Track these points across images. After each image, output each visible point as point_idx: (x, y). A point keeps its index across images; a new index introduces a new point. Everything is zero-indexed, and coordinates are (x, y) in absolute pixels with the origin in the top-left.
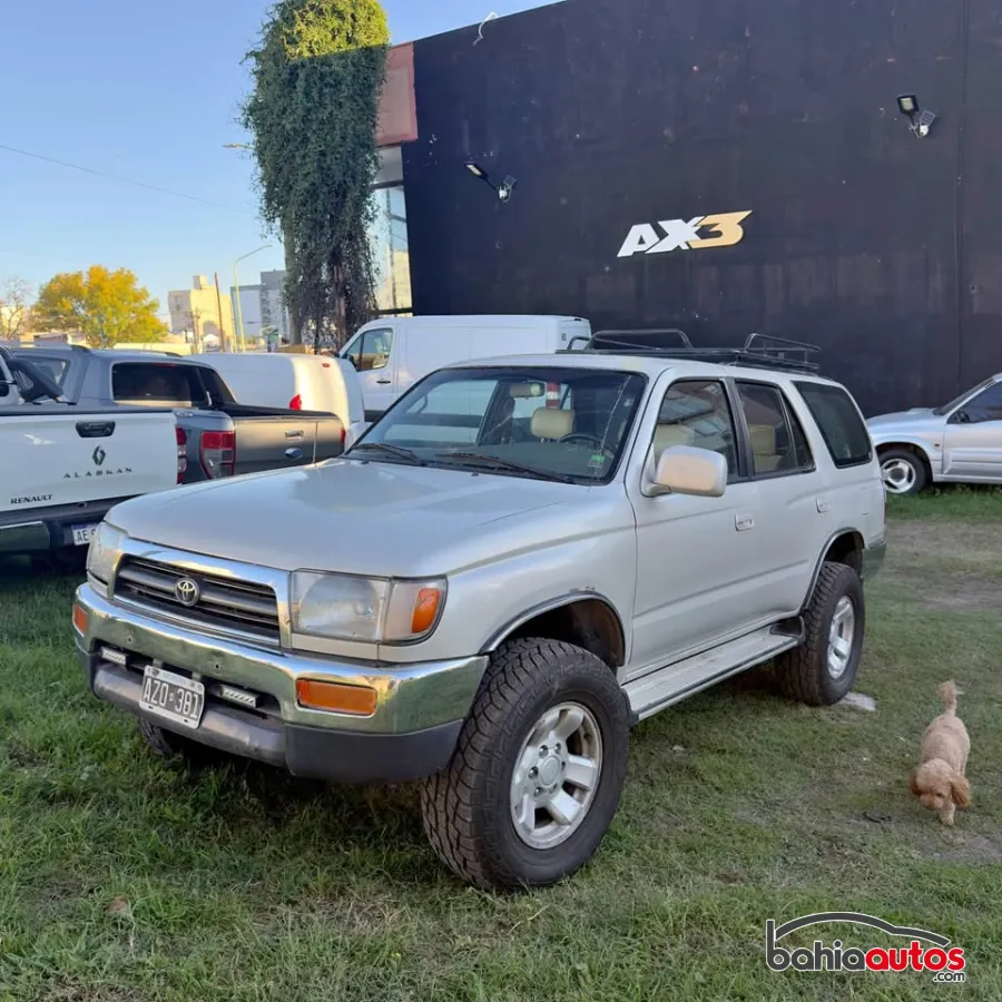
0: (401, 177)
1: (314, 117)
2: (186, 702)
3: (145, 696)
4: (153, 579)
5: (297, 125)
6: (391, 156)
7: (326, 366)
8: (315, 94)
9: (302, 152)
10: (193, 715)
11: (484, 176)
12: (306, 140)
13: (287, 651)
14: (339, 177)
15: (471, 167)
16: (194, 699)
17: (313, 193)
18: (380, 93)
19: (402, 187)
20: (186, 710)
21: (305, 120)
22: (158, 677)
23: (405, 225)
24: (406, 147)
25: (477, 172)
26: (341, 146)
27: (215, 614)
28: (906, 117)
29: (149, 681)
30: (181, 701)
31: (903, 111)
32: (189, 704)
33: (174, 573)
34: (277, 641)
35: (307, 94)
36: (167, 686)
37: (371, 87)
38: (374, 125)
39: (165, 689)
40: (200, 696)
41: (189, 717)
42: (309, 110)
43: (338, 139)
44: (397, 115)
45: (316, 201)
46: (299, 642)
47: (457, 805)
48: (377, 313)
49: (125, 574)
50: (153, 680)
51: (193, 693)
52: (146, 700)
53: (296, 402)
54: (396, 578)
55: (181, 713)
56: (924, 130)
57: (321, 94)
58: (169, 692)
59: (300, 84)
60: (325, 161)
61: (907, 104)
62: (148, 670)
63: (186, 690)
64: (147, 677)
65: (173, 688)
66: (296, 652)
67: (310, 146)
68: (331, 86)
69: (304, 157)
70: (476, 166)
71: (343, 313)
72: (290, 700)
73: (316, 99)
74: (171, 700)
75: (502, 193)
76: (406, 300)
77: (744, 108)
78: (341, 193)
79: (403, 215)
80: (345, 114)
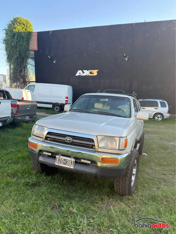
0: (34, 57)
1: (18, 43)
2: (69, 163)
3: (57, 162)
4: (57, 137)
5: (15, 45)
6: (32, 53)
7: (28, 92)
8: (19, 39)
9: (15, 50)
10: (72, 166)
11: (51, 58)
12: (16, 48)
13: (97, 152)
14: (23, 56)
15: (49, 57)
16: (72, 162)
17: (17, 58)
18: (31, 41)
19: (34, 59)
20: (70, 164)
21: (17, 44)
22: (60, 158)
23: (34, 67)
24: (35, 51)
25: (50, 58)
26: (24, 50)
27: (77, 145)
28: (124, 57)
29: (58, 159)
30: (68, 163)
31: (124, 56)
32: (70, 163)
33: (64, 136)
34: (94, 150)
35: (17, 39)
36: (63, 159)
37: (29, 39)
38: (29, 46)
39: (63, 160)
40: (73, 162)
41: (70, 166)
42: (17, 42)
43: (23, 48)
44: (34, 45)
45: (18, 60)
46: (100, 150)
47: (125, 181)
48: (29, 82)
49: (48, 136)
50: (59, 158)
51: (71, 161)
52: (57, 163)
53: (23, 98)
54: (120, 137)
55: (68, 165)
56: (127, 59)
57: (20, 40)
58: (64, 161)
59: (16, 37)
60: (20, 52)
61: (125, 55)
62: (57, 156)
63: (69, 160)
64: (57, 158)
65: (65, 160)
66: (99, 152)
67: (17, 49)
68: (22, 38)
69: (16, 51)
70: (50, 56)
71: (22, 81)
72: (100, 162)
73: (19, 40)
74: (65, 162)
75: (54, 62)
76: (34, 80)
77: (98, 52)
78: (23, 59)
79: (34, 65)
80: (24, 44)
